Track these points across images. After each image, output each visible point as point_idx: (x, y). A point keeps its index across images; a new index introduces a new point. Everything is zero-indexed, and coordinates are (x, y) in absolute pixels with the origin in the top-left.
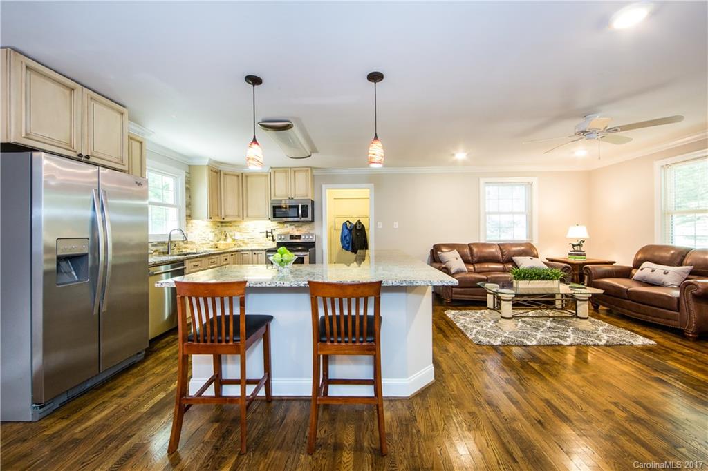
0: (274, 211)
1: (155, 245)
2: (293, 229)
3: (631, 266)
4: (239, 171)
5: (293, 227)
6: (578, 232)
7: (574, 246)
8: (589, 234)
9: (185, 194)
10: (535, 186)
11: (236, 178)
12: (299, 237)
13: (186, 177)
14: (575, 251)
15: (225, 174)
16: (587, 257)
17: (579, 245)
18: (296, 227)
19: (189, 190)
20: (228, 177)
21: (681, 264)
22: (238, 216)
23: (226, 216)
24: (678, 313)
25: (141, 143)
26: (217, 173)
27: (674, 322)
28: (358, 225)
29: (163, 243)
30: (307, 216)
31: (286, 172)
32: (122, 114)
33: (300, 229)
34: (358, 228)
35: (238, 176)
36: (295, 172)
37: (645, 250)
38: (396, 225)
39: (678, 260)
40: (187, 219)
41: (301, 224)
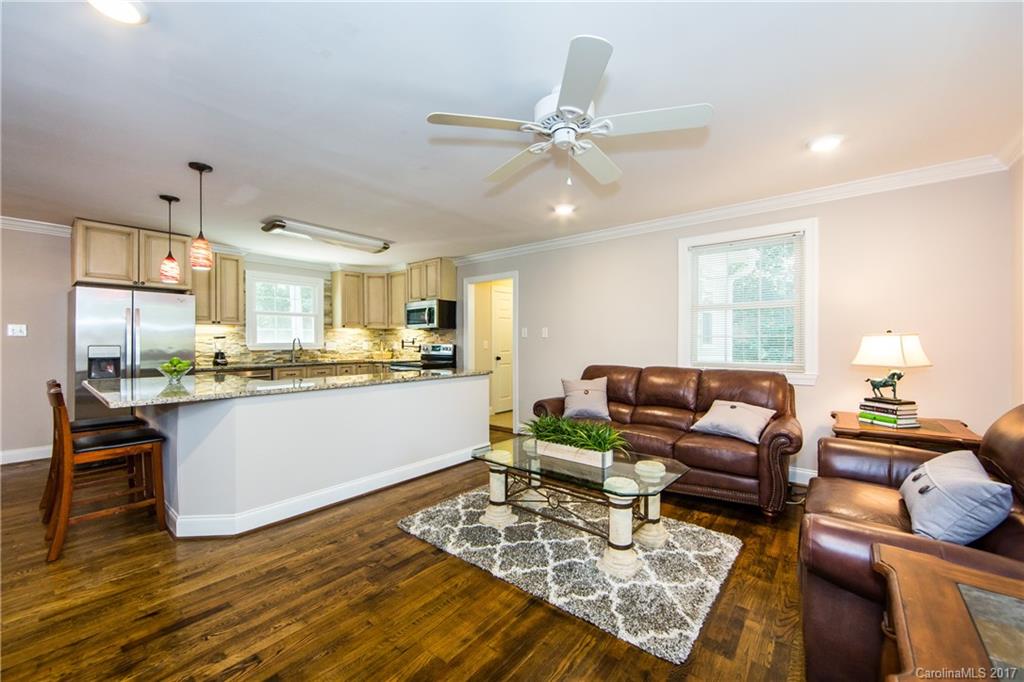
0: (408, 315)
1: (279, 353)
2: (437, 338)
4: (384, 272)
5: (438, 335)
9: (323, 302)
11: (380, 279)
13: (325, 284)
15: (369, 277)
17: (886, 383)
18: (440, 335)
19: (329, 298)
20: (371, 280)
22: (384, 323)
23: (369, 323)
25: (237, 261)
26: (358, 277)
29: (284, 352)
30: (433, 322)
31: (420, 267)
32: (184, 242)
33: (444, 337)
35: (383, 277)
38: (545, 332)
40: (325, 328)
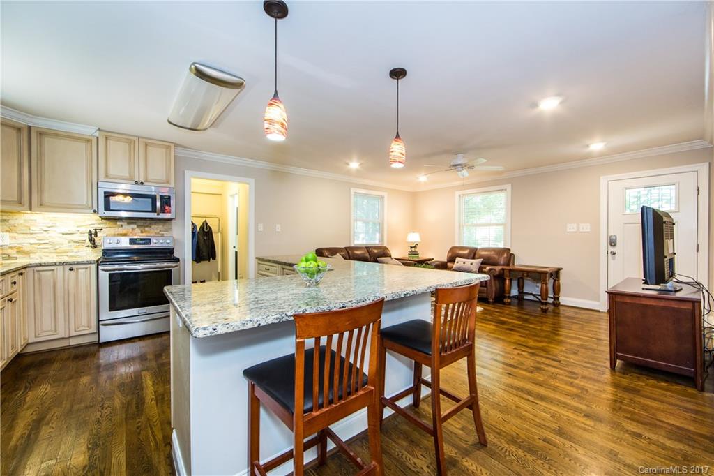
2: (133, 229)
3: (446, 260)
4: (21, 121)
5: (135, 226)
6: (414, 238)
7: (411, 248)
8: (421, 239)
10: (386, 199)
11: (14, 132)
12: (148, 241)
14: (412, 251)
16: (420, 256)
17: (415, 247)
18: (138, 226)
21: (474, 258)
22: (20, 203)
24: (485, 288)
27: (484, 294)
28: (205, 227)
31: (130, 142)
33: (147, 229)
34: (205, 230)
35: (19, 130)
36: (146, 145)
37: (452, 249)
38: (278, 228)
39: (472, 255)
41: (149, 222)
